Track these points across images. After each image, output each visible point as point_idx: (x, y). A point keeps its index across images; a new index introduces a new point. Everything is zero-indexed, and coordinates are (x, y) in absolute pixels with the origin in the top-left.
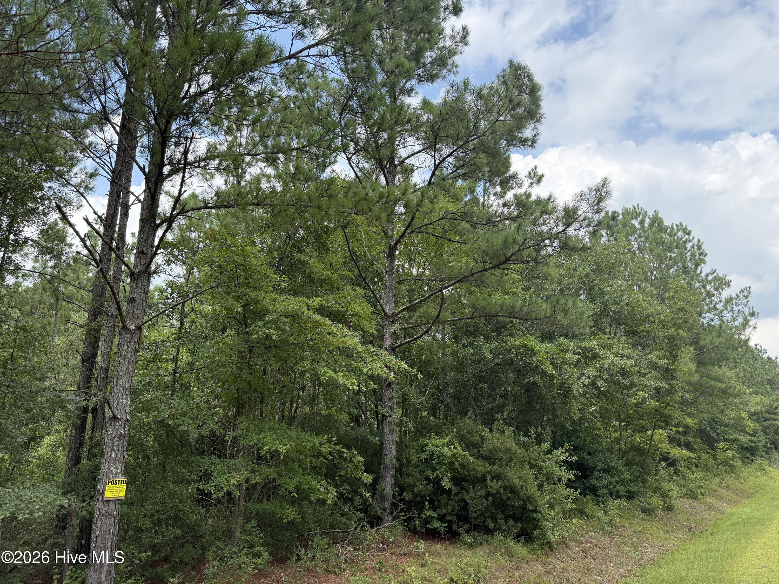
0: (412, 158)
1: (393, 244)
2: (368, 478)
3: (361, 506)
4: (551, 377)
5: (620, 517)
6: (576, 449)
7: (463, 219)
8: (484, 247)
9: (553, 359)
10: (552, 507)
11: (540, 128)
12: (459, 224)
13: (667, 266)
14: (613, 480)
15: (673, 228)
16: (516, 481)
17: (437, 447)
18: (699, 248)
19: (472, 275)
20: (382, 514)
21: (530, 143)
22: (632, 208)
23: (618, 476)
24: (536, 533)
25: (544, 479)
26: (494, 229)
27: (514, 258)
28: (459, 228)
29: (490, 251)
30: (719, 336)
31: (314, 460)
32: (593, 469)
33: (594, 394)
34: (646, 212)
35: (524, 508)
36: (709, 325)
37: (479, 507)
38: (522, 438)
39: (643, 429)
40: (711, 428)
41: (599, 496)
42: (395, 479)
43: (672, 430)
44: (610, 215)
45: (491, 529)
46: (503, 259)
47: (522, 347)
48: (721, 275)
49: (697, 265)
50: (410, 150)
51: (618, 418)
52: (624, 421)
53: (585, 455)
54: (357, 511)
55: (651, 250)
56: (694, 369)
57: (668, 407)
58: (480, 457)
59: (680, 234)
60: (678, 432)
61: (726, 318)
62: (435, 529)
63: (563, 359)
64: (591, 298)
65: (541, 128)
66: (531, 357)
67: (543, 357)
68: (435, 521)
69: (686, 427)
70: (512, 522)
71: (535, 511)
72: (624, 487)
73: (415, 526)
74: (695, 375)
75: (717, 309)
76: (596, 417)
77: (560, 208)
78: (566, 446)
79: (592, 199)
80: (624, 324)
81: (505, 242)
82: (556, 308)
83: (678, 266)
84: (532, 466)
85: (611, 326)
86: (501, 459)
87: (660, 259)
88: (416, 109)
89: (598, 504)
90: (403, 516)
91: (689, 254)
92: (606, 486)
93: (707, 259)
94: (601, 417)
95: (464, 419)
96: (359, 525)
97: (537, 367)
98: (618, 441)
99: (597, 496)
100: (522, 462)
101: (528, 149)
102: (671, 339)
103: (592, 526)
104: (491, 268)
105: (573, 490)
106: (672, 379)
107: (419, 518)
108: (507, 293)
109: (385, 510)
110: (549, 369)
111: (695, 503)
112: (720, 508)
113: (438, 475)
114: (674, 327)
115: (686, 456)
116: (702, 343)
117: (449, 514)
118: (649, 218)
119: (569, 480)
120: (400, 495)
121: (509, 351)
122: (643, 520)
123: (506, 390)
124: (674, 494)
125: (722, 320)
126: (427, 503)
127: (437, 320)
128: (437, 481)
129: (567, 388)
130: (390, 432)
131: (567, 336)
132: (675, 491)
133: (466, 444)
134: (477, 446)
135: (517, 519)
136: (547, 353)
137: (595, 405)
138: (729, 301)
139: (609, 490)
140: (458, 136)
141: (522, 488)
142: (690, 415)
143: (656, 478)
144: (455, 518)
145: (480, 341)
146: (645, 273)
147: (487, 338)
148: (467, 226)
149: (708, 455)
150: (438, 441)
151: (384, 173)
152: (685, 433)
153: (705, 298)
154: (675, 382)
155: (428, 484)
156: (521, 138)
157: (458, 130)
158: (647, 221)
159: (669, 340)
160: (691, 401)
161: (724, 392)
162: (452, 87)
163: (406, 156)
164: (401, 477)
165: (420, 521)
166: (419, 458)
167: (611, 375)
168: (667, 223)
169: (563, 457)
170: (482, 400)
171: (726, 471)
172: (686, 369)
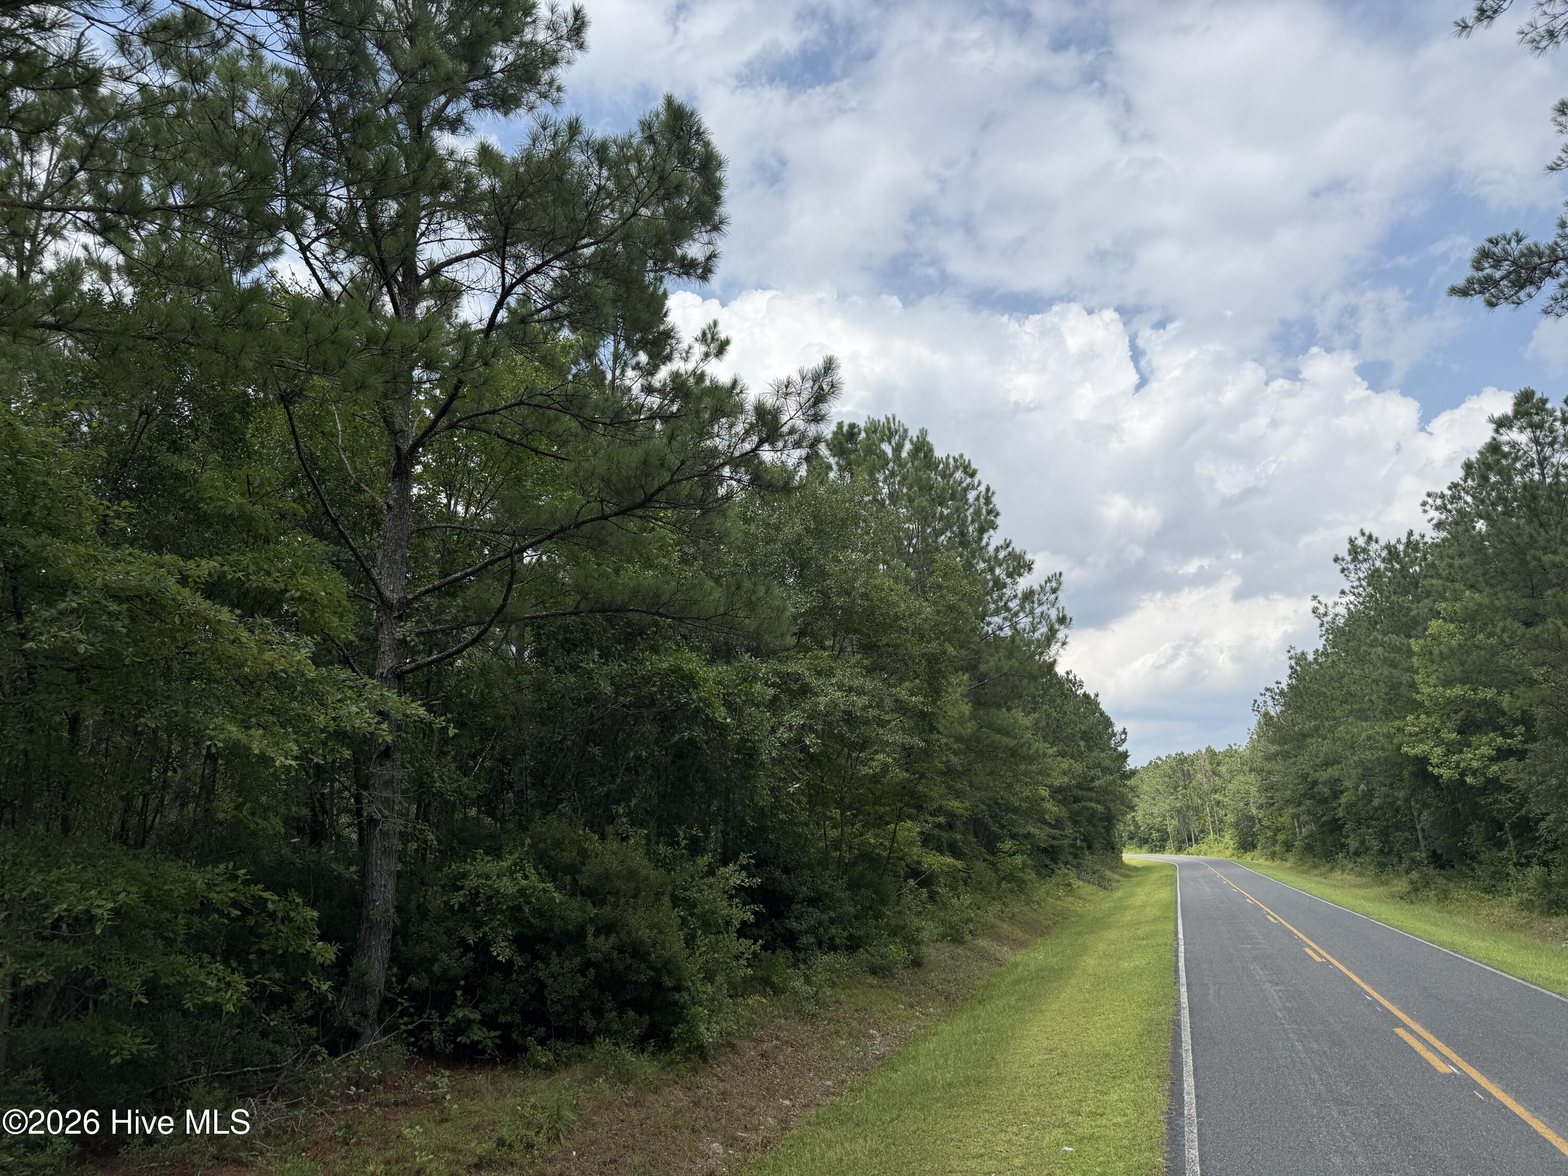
0: (456, 266)
1: (405, 448)
2: (326, 953)
3: (310, 1013)
4: (723, 728)
5: (833, 985)
6: (761, 863)
7: (565, 411)
8: (602, 470)
9: (729, 694)
10: (709, 977)
11: (719, 243)
12: (557, 419)
13: (934, 529)
14: (825, 917)
15: (948, 464)
16: (645, 934)
17: (488, 878)
18: (988, 501)
19: (577, 526)
20: (358, 1024)
21: (700, 271)
22: (883, 420)
23: (834, 909)
24: (677, 1031)
25: (698, 924)
26: (627, 437)
27: (661, 496)
28: (556, 427)
29: (614, 479)
30: (1010, 656)
31: (196, 920)
32: (789, 900)
33: (800, 760)
34: (906, 431)
35: (657, 985)
36: (996, 637)
37: (568, 992)
38: (662, 849)
39: (879, 822)
40: (991, 817)
41: (799, 950)
42: (393, 949)
43: (927, 822)
44: (845, 429)
45: (591, 1031)
46: (640, 496)
47: (673, 672)
48: (1018, 550)
49: (982, 531)
50: (453, 250)
51: (840, 804)
52: (849, 808)
53: (778, 874)
54: (301, 1023)
55: (911, 500)
56: (967, 712)
57: (924, 781)
58: (576, 890)
59: (959, 475)
60: (939, 826)
61: (1022, 625)
62: (475, 1043)
63: (746, 695)
64: (804, 583)
65: (722, 244)
66: (687, 691)
67: (710, 692)
68: (475, 1028)
69: (951, 815)
70: (631, 1013)
71: (678, 988)
72: (844, 930)
73: (431, 1041)
74: (969, 725)
75: (1008, 610)
76: (799, 802)
77: (749, 406)
78: (743, 859)
79: (806, 395)
80: (856, 631)
81: (645, 462)
82: (736, 598)
83: (953, 532)
84: (676, 901)
85: (835, 635)
86: (617, 892)
87: (924, 517)
88: (465, 163)
89: (795, 966)
90: (406, 1024)
91: (971, 510)
92: (812, 930)
93: (999, 521)
94: (809, 802)
95: (548, 818)
96: (305, 1052)
97: (698, 710)
98: (837, 845)
99: (796, 949)
100: (658, 895)
101: (695, 283)
102: (932, 660)
103: (783, 1006)
104: (616, 514)
105: (749, 942)
106: (931, 731)
107: (440, 1024)
108: (651, 566)
109: (366, 1016)
110: (721, 714)
111: (960, 950)
112: (998, 955)
113: (485, 934)
114: (938, 638)
115: (948, 865)
116: (983, 668)
117: (506, 1011)
118: (911, 441)
119: (744, 923)
120: (402, 980)
121: (647, 680)
122: (872, 986)
123: (638, 758)
124: (925, 935)
125: (1016, 629)
126: (459, 993)
127: (500, 615)
128: (484, 945)
129: (750, 749)
130: (384, 853)
131: (756, 652)
132: (929, 929)
133: (547, 867)
134: (573, 870)
135: (640, 1006)
136: (720, 683)
137: (798, 780)
138: (1028, 596)
139: (816, 937)
140: (553, 232)
141: (654, 946)
142: (959, 795)
143: (898, 908)
144: (518, 1018)
145: (591, 660)
146: (898, 540)
147: (606, 655)
148: (574, 425)
149: (985, 864)
150: (489, 866)
151: (391, 292)
152: (950, 826)
153: (992, 590)
154: (934, 736)
155: (464, 954)
156: (684, 257)
157: (553, 219)
158: (908, 447)
159: (929, 662)
160: (959, 768)
161: (1013, 753)
162: (544, 128)
163: (443, 259)
164: (406, 943)
165: (443, 1032)
166: (446, 903)
167: (830, 724)
168: (939, 453)
169: (736, 880)
170: (591, 779)
171: (1012, 891)
172: (954, 713)
